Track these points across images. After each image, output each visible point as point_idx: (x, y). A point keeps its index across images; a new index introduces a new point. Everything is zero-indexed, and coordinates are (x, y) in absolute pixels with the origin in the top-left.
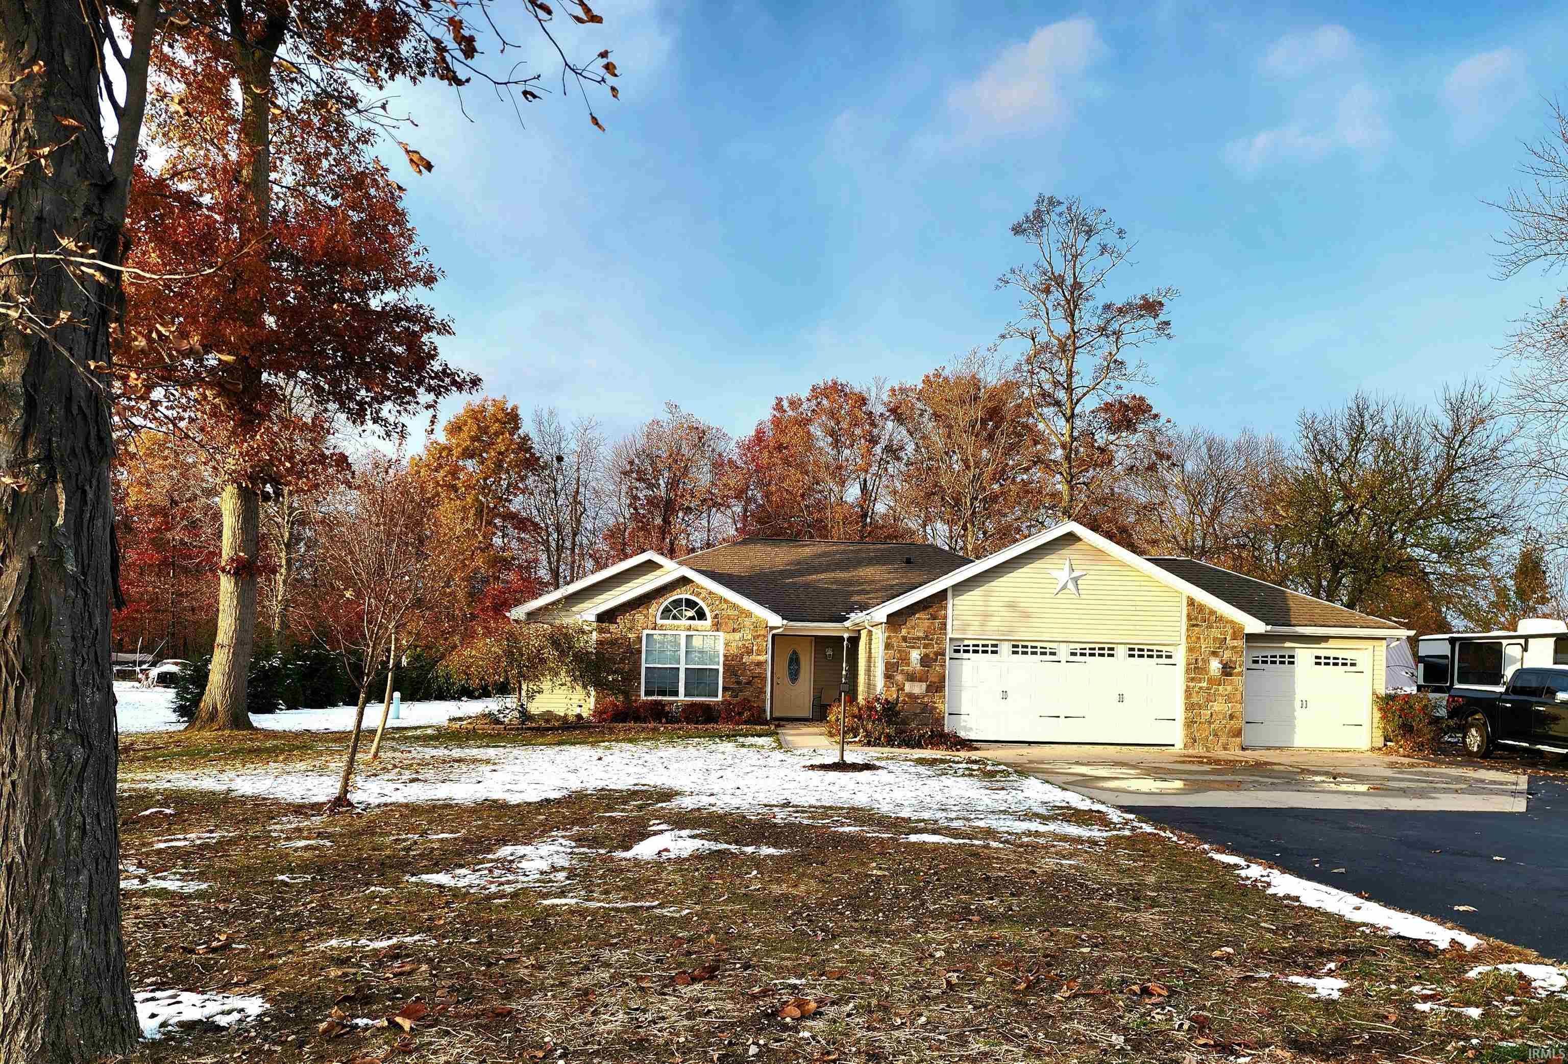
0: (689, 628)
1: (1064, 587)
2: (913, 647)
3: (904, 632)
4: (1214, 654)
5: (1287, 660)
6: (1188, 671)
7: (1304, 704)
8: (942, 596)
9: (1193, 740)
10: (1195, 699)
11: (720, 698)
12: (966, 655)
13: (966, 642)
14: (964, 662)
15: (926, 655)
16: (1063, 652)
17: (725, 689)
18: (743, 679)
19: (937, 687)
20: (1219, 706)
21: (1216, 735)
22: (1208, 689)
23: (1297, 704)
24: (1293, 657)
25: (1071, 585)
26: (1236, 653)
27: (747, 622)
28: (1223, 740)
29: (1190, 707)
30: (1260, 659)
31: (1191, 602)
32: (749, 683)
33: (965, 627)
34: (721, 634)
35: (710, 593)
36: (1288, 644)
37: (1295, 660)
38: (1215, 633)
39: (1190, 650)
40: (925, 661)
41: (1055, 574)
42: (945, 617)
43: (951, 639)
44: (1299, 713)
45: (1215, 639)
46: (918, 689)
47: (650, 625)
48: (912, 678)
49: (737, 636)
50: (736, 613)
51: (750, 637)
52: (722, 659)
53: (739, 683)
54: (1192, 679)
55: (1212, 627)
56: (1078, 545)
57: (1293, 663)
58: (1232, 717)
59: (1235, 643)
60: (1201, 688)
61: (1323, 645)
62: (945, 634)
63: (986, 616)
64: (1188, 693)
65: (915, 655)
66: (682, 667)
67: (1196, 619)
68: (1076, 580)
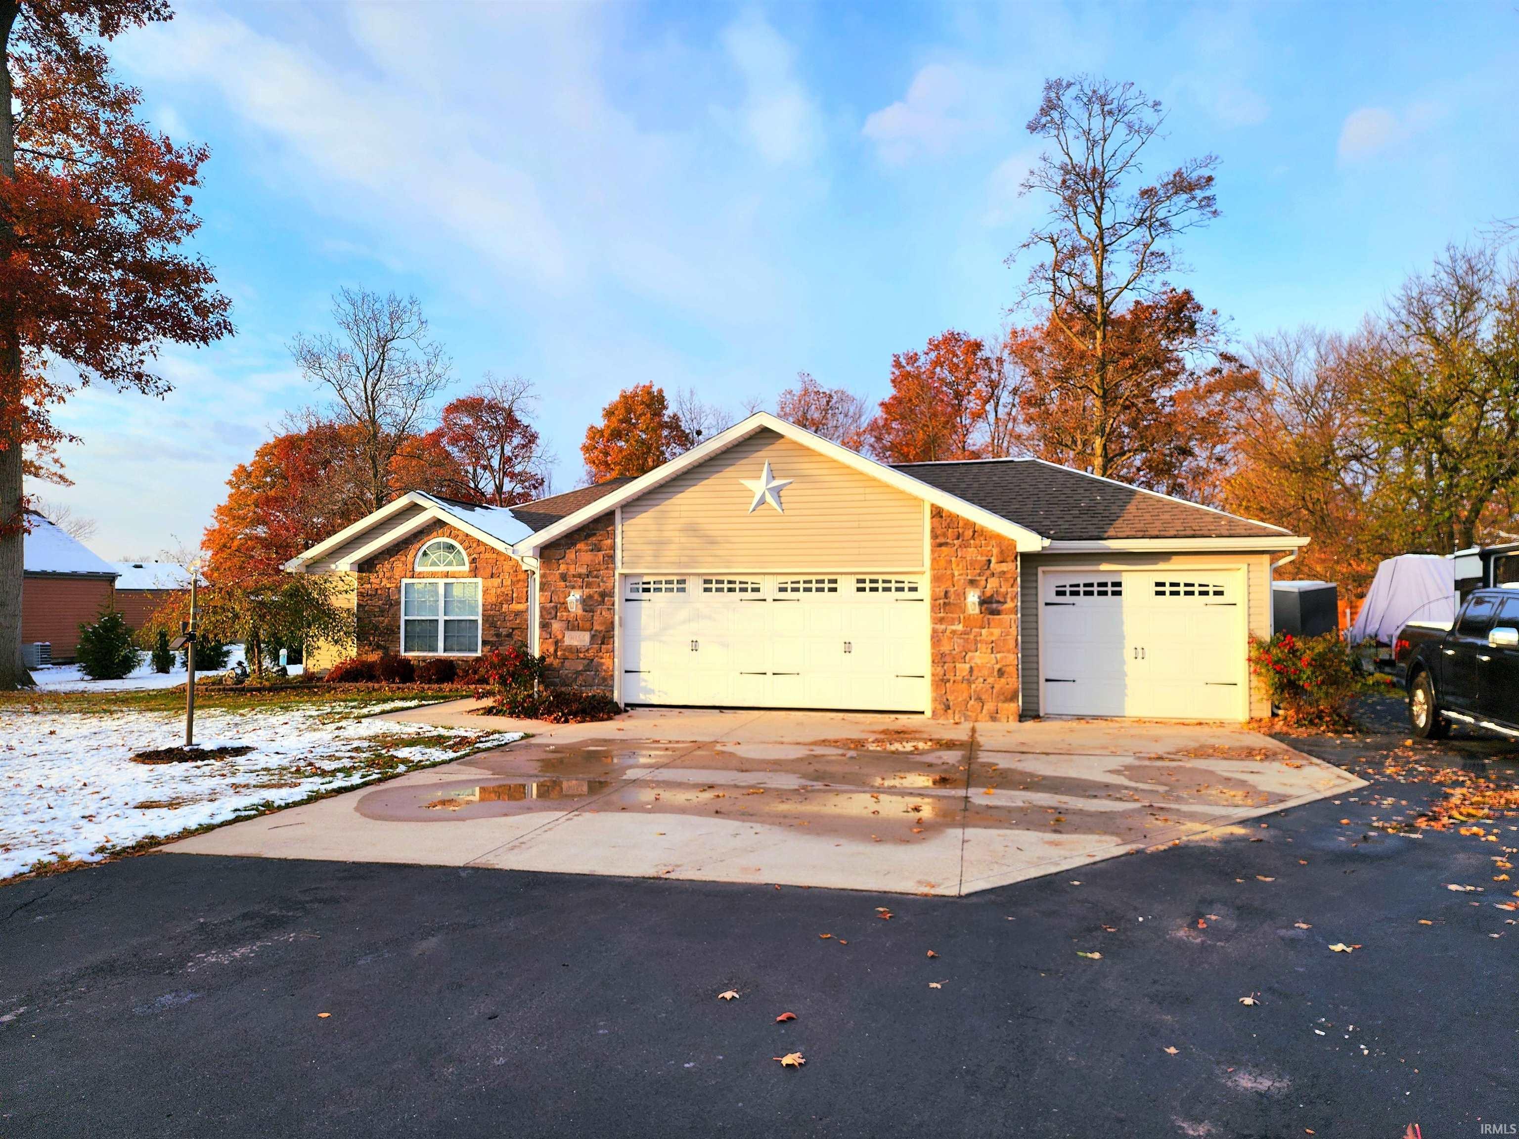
0: (447, 575)
1: (762, 501)
2: (573, 587)
3: (563, 567)
4: (972, 583)
5: (1110, 589)
6: (934, 608)
7: (1140, 653)
8: (607, 519)
9: (944, 706)
10: (946, 648)
11: (479, 654)
12: (646, 595)
13: (646, 579)
14: (643, 604)
15: (590, 597)
16: (769, 586)
17: (484, 643)
18: (504, 631)
19: (604, 637)
20: (981, 658)
21: (979, 699)
22: (965, 633)
23: (1128, 654)
24: (1119, 584)
25: (769, 498)
26: (1006, 580)
27: (507, 566)
28: (989, 706)
29: (939, 659)
30: (1068, 589)
31: (938, 513)
32: (509, 635)
33: (637, 559)
34: (479, 580)
35: (467, 535)
36: (1104, 567)
37: (1124, 589)
38: (971, 553)
39: (936, 579)
40: (588, 604)
41: (749, 484)
42: (613, 547)
43: (625, 576)
44: (1132, 667)
45: (973, 563)
46: (579, 639)
47: (409, 574)
48: (573, 625)
49: (496, 582)
50: (495, 556)
51: (509, 583)
52: (480, 610)
53: (498, 635)
54: (941, 620)
55: (967, 546)
56: (779, 445)
57: (1119, 593)
58: (1001, 673)
59: (1004, 567)
60: (954, 632)
61: (1162, 566)
62: (614, 569)
63: (661, 544)
64: (936, 638)
65: (574, 598)
66: (442, 619)
67: (944, 535)
68: (777, 492)
